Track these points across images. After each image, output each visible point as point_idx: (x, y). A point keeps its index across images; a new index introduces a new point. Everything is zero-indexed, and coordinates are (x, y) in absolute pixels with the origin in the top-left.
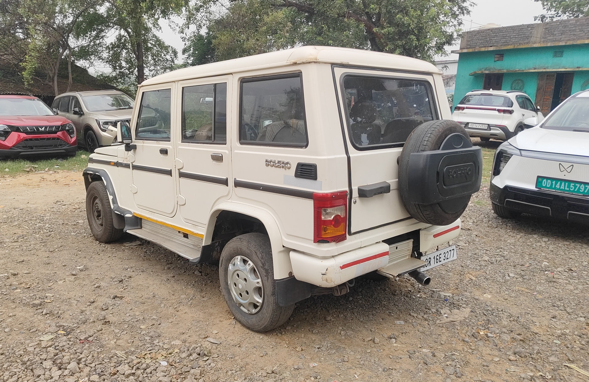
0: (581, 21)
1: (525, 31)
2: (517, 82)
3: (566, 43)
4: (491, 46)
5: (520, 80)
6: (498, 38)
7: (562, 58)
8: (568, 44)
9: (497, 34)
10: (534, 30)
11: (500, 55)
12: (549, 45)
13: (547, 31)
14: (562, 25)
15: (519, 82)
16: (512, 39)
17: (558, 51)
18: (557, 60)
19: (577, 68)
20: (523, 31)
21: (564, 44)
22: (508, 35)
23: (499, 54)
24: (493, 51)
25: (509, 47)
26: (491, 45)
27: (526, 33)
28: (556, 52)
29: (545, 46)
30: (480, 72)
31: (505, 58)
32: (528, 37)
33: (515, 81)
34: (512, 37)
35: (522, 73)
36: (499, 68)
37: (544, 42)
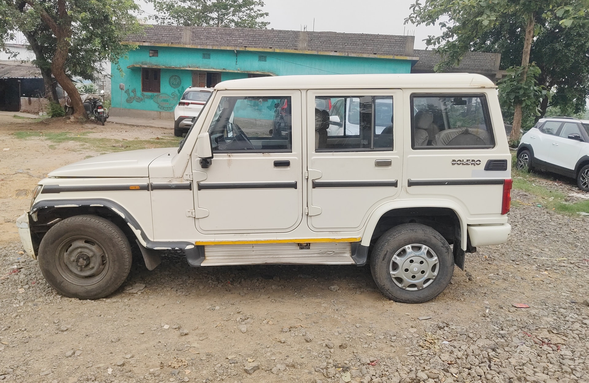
0: (221, 30)
1: (175, 32)
2: (174, 78)
3: (212, 47)
4: (144, 42)
5: (176, 76)
6: (150, 35)
7: (211, 60)
8: (214, 48)
9: (149, 31)
10: (183, 32)
11: (155, 51)
12: (199, 47)
13: (194, 35)
14: (206, 31)
15: (176, 78)
16: (164, 37)
17: (206, 53)
18: (206, 61)
19: (224, 69)
20: (173, 32)
21: (211, 48)
22: (159, 33)
23: (153, 50)
24: (148, 47)
25: (163, 44)
26: (144, 40)
27: (176, 34)
28: (204, 54)
29: (196, 48)
30: (138, 66)
31: (160, 54)
32: (178, 38)
33: (172, 76)
34: (163, 35)
35: (179, 70)
36: (156, 64)
37: (193, 44)
